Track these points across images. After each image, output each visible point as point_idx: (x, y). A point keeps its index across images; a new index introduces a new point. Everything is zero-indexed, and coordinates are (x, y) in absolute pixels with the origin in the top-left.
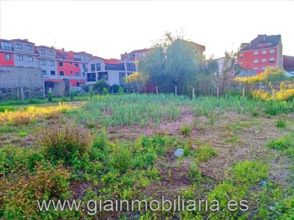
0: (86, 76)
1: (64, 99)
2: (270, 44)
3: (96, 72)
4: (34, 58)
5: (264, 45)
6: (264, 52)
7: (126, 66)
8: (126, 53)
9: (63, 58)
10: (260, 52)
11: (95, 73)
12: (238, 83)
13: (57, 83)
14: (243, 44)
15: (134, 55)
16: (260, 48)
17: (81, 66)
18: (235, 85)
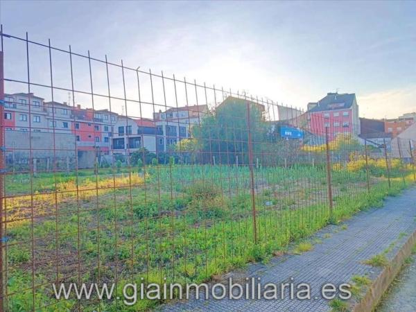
0: (111, 142)
1: (110, 170)
2: (342, 105)
3: (125, 137)
4: (42, 117)
5: (335, 106)
6: (336, 114)
7: (164, 130)
8: (160, 111)
9: (79, 118)
10: (332, 114)
11: (123, 139)
12: (307, 152)
13: (86, 152)
14: (310, 104)
15: (171, 115)
16: (330, 109)
17: (102, 128)
18: (304, 155)
